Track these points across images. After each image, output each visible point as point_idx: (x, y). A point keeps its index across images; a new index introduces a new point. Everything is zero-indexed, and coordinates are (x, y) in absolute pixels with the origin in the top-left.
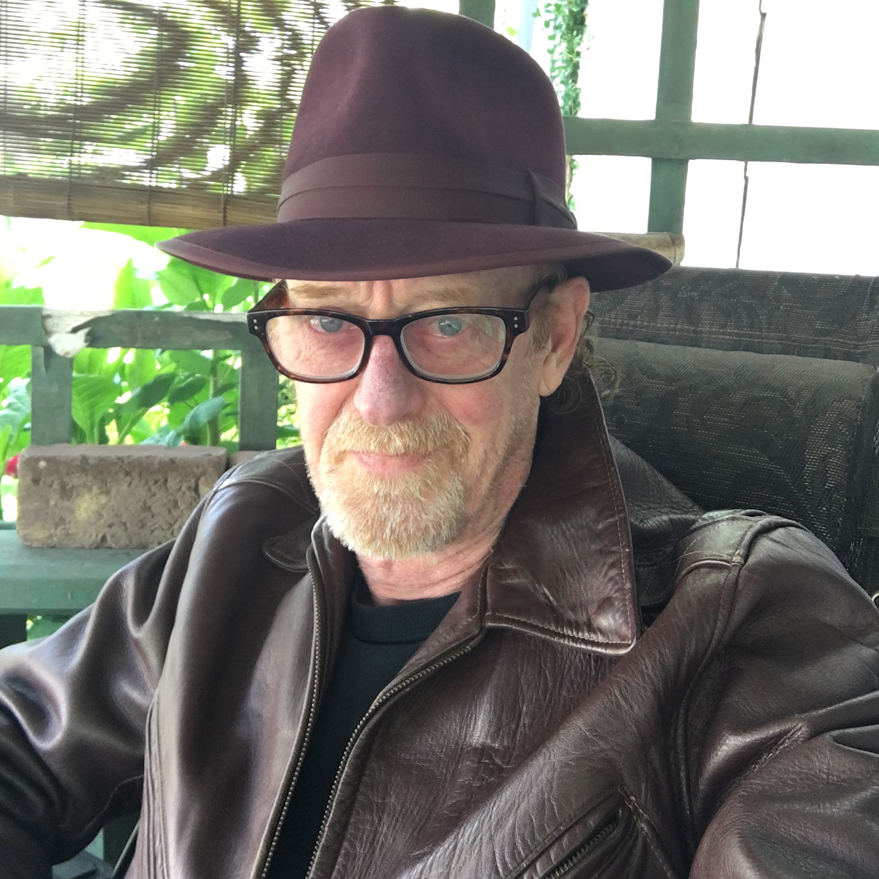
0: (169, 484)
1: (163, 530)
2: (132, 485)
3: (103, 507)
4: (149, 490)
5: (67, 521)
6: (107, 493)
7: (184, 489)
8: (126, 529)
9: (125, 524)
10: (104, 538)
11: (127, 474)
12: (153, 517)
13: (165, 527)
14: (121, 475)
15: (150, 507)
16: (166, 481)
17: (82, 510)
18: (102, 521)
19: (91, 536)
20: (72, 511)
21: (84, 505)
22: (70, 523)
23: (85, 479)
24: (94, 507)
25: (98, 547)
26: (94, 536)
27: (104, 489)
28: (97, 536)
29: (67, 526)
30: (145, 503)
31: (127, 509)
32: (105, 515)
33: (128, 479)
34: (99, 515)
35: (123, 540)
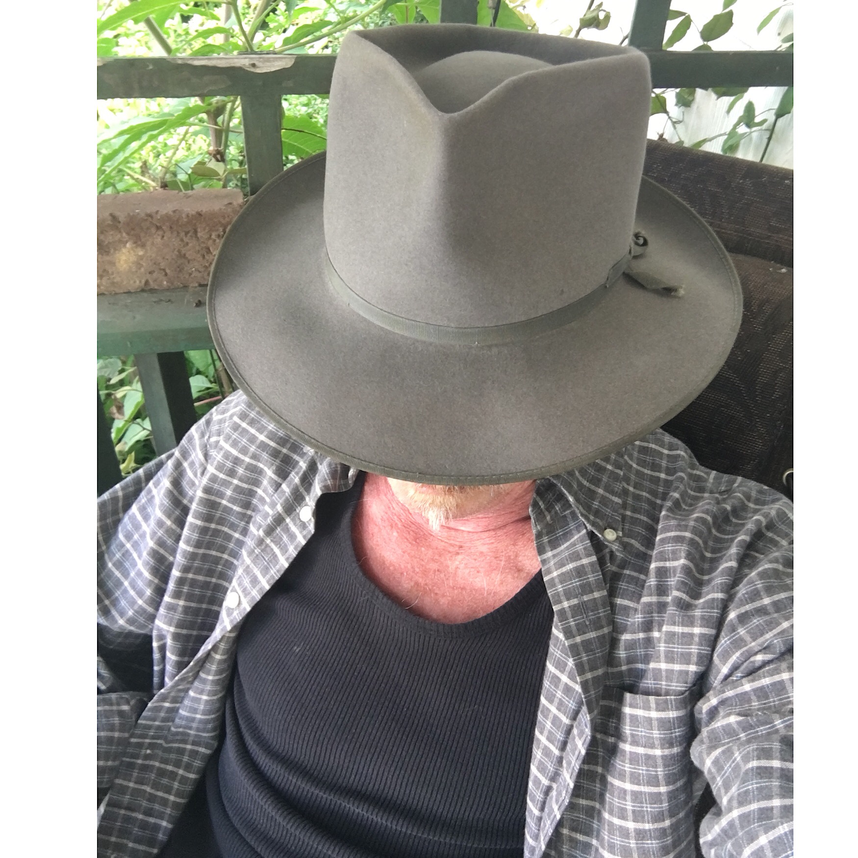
0: (199, 235)
1: (200, 272)
2: (165, 238)
3: (141, 258)
4: (182, 240)
5: (110, 272)
6: (143, 246)
7: (213, 237)
8: (166, 275)
9: (164, 270)
10: (147, 283)
11: (158, 228)
12: (189, 262)
13: (202, 270)
14: (153, 230)
15: (185, 255)
16: (196, 232)
17: (122, 262)
18: (142, 270)
19: (135, 282)
20: (112, 264)
21: (123, 258)
22: (113, 274)
23: (119, 236)
24: (133, 258)
25: (143, 291)
26: (138, 282)
27: (139, 243)
28: (140, 282)
29: (112, 277)
30: (179, 251)
31: (164, 258)
32: (144, 264)
33: (160, 233)
34: (139, 265)
35: (165, 283)
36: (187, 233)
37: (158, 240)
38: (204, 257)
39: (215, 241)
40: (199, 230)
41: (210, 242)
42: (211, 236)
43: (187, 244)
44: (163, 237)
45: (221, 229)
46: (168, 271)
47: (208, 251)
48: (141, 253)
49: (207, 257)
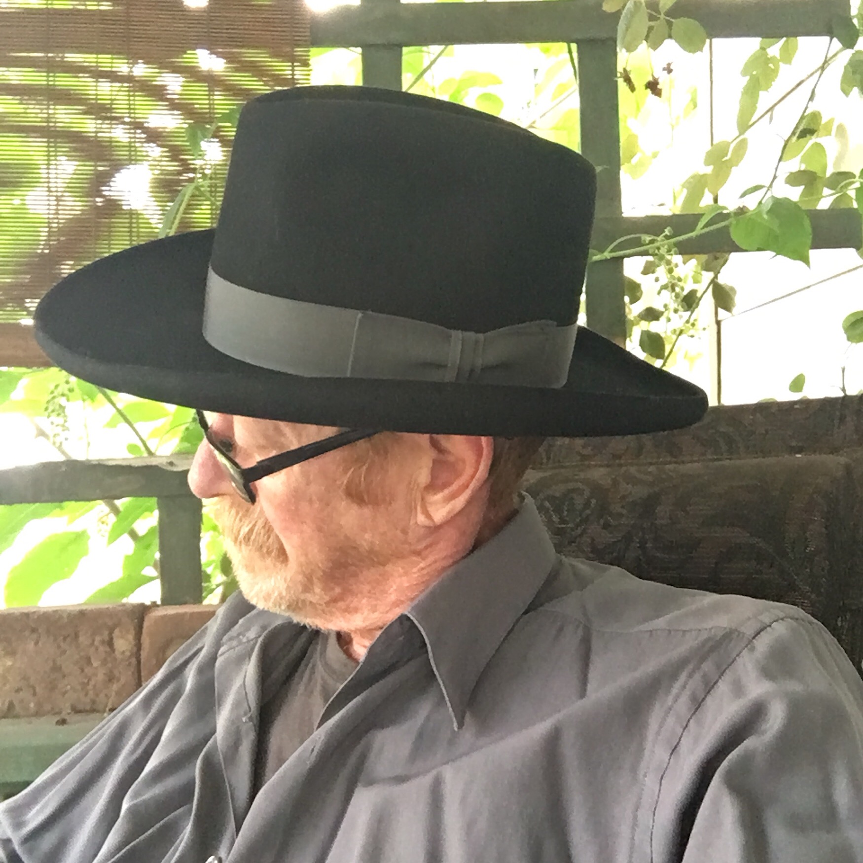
1: (76, 691)
2: (39, 643)
3: (8, 670)
6: (12, 653)
8: (35, 694)
9: (34, 688)
10: (11, 706)
12: (64, 677)
13: (79, 687)
14: (27, 633)
15: (60, 667)
18: (8, 686)
25: (5, 715)
26: (1, 704)
27: (9, 649)
28: (3, 703)
30: (54, 661)
31: (35, 670)
32: (11, 680)
33: (35, 636)
34: (4, 679)
35: (32, 705)
36: (65, 639)
37: (31, 646)
38: (82, 670)
39: (97, 649)
40: (81, 633)
43: (64, 652)
45: (106, 633)
46: (38, 690)
47: (89, 661)
48: (9, 663)
49: (86, 670)
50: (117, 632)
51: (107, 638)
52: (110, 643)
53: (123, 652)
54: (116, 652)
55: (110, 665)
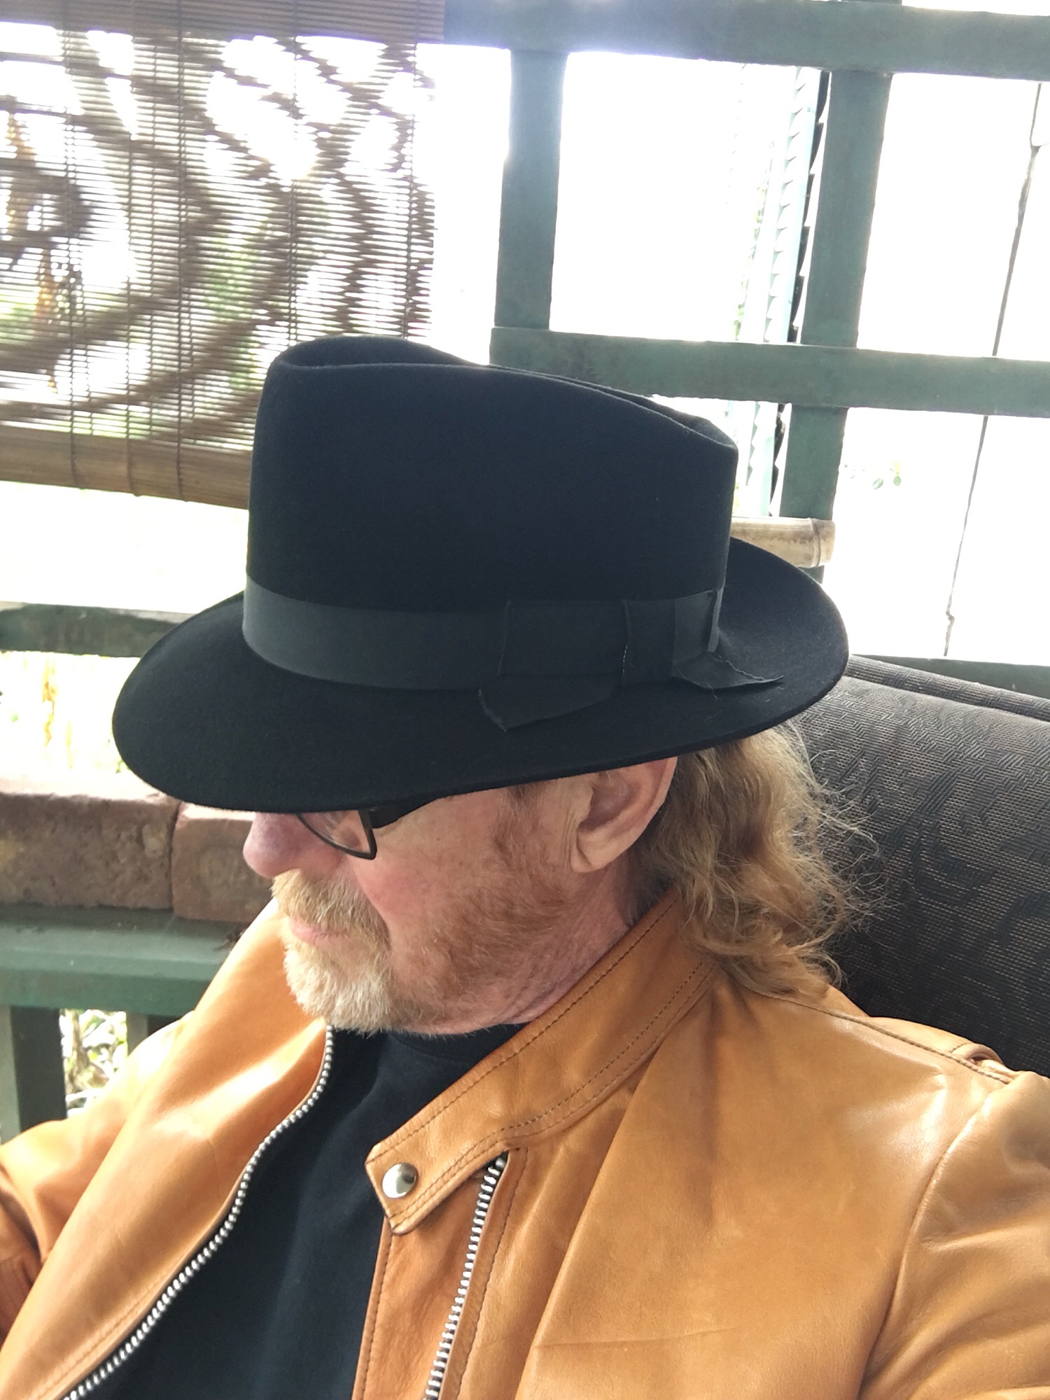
2: (57, 832)
3: (22, 856)
4: (80, 838)
6: (26, 839)
8: (54, 884)
9: (52, 878)
10: (27, 892)
12: (87, 870)
14: (42, 819)
15: (82, 858)
16: (100, 828)
18: (22, 873)
19: (10, 889)
24: (10, 856)
25: (20, 904)
26: (14, 890)
27: (22, 835)
28: (18, 890)
30: (75, 853)
31: (52, 860)
32: (25, 865)
33: (51, 824)
34: (17, 865)
35: (52, 896)
36: (86, 830)
37: (47, 834)
38: (107, 864)
39: (124, 845)
40: (104, 826)
41: (118, 845)
42: (119, 836)
44: (53, 831)
45: (134, 829)
46: (57, 880)
47: (114, 857)
48: (22, 850)
49: (112, 866)
50: (146, 829)
51: (135, 834)
52: (140, 840)
53: (155, 852)
54: (146, 850)
55: (139, 864)
